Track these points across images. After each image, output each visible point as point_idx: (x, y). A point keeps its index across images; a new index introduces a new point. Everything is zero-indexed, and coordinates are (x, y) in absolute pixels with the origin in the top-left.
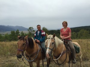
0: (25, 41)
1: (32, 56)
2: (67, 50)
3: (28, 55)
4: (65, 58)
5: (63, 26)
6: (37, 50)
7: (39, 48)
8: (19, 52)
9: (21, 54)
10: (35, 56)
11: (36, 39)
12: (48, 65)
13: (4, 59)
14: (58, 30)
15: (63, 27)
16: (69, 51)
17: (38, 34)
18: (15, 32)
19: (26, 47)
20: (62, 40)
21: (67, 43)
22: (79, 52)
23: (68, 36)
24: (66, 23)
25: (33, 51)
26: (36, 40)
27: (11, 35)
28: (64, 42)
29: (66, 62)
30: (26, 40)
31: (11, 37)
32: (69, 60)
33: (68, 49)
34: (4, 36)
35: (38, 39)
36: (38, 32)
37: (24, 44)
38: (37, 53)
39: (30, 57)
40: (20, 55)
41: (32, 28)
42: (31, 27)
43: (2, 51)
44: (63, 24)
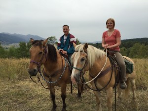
0: (43, 49)
1: (53, 76)
2: (112, 67)
3: (48, 73)
4: (109, 79)
5: (107, 27)
6: (63, 66)
7: (65, 63)
8: (33, 64)
9: (36, 68)
10: (59, 75)
11: (60, 49)
12: (79, 94)
13: (8, 84)
14: (97, 43)
15: (108, 29)
16: (117, 68)
17: (65, 41)
18: (26, 44)
19: (45, 59)
20: (105, 51)
21: (113, 55)
22: (132, 71)
23: (116, 43)
24: (113, 22)
25: (55, 67)
26: (61, 51)
27: (19, 49)
28: (108, 53)
29: (110, 86)
30: (44, 46)
31: (19, 52)
32: (116, 82)
33: (115, 65)
34: (8, 50)
35: (65, 49)
36: (65, 38)
37: (41, 53)
38: (62, 70)
39: (50, 77)
40: (35, 70)
41: (54, 38)
42: (52, 37)
43: (4, 71)
44: (107, 23)
